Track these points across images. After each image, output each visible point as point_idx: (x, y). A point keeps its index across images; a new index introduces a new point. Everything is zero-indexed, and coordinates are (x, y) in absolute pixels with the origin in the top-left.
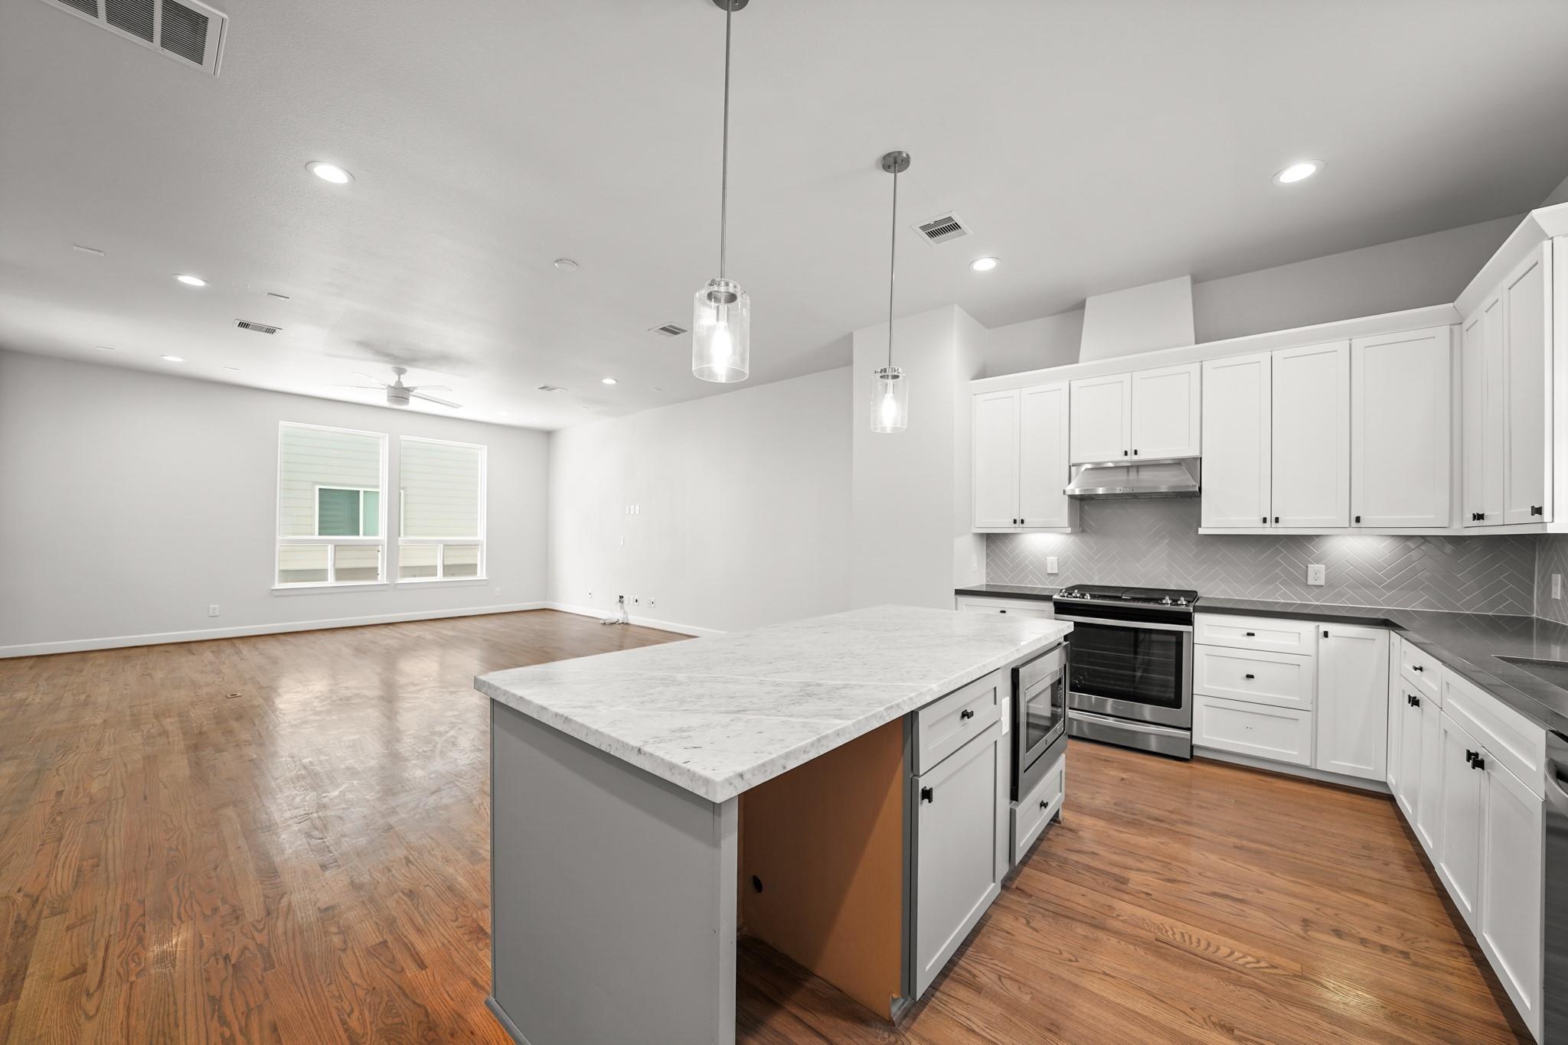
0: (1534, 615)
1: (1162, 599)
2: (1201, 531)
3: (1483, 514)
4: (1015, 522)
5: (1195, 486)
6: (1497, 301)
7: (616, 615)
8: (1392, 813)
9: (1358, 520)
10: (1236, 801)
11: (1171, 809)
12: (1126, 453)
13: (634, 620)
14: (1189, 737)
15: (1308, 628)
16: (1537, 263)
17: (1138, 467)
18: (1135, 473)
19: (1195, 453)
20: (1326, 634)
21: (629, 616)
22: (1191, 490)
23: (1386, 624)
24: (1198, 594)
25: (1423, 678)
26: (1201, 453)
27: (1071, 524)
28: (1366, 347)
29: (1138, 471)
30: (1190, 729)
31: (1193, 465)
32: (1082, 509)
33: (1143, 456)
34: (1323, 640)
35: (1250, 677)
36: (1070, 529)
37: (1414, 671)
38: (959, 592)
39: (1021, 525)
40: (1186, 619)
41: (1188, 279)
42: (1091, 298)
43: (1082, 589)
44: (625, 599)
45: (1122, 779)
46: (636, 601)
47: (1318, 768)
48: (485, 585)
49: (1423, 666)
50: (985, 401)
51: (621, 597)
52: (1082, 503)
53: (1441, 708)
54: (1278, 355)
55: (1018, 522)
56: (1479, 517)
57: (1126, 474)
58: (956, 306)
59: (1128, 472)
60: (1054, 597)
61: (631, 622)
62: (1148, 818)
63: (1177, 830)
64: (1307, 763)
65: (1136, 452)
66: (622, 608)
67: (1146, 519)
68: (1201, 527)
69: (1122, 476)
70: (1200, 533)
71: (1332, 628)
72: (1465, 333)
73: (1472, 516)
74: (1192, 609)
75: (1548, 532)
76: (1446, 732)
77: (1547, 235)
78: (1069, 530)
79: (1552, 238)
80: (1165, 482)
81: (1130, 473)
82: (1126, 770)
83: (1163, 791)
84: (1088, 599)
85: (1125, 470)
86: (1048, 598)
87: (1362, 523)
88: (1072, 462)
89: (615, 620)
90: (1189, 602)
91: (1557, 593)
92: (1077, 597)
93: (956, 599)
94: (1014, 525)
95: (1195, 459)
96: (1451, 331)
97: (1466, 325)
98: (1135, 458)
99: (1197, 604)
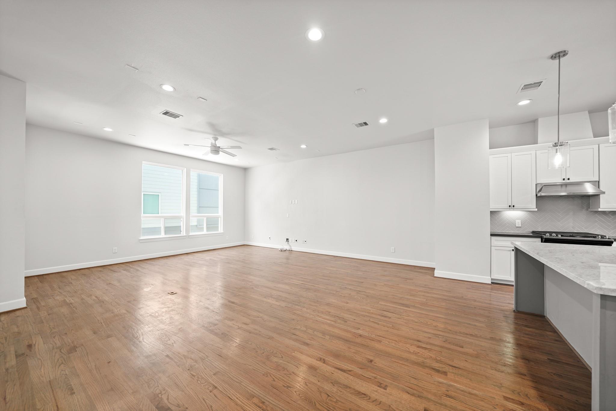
1: (596, 236)
2: (600, 210)
7: (286, 247)
12: (564, 179)
13: (294, 249)
17: (569, 185)
19: (596, 179)
21: (292, 247)
26: (599, 179)
29: (569, 187)
31: (595, 184)
33: (572, 181)
36: (536, 209)
38: (492, 235)
39: (513, 208)
41: (587, 112)
42: (540, 118)
44: (290, 240)
46: (296, 241)
48: (222, 235)
50: (493, 158)
51: (287, 239)
55: (511, 206)
58: (488, 119)
59: (565, 186)
61: (293, 250)
65: (569, 179)
66: (288, 244)
68: (600, 208)
74: (613, 240)
84: (560, 237)
85: (560, 187)
88: (537, 182)
89: (285, 249)
92: (554, 236)
94: (509, 208)
95: (597, 181)
98: (568, 181)
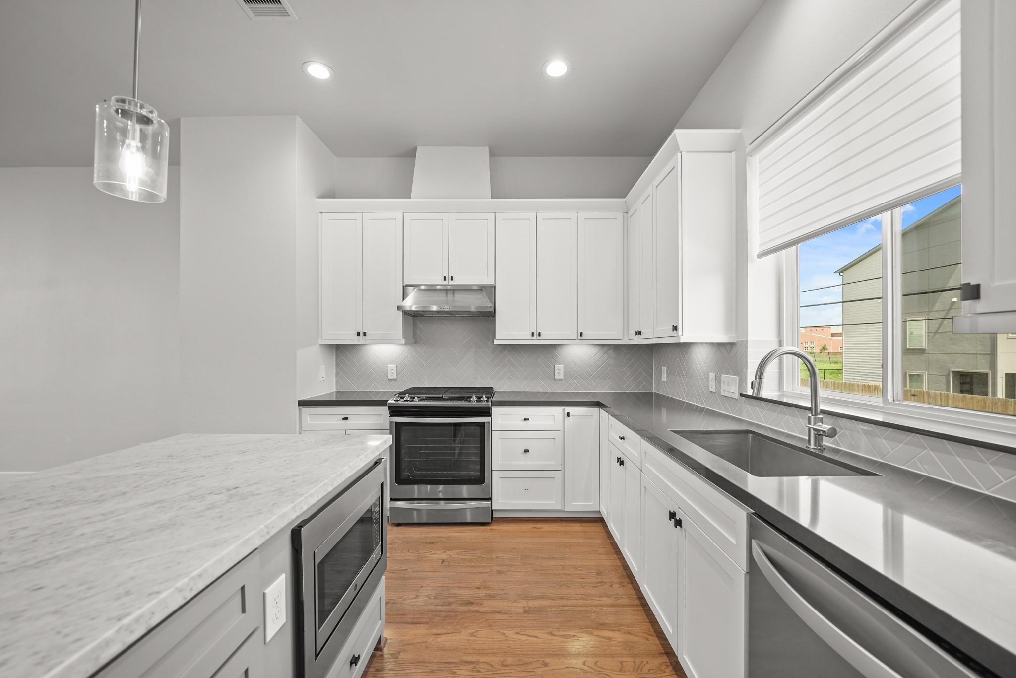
0: (653, 391)
1: (470, 397)
2: (496, 342)
3: (640, 331)
4: (358, 334)
5: (491, 307)
6: (649, 195)
8: (604, 535)
9: (581, 334)
10: (522, 556)
11: (478, 584)
12: (445, 279)
14: (490, 506)
15: (558, 411)
16: (673, 168)
17: (455, 290)
18: (452, 295)
19: (491, 283)
20: (568, 415)
22: (489, 310)
23: (598, 404)
24: (494, 390)
25: (624, 445)
26: (495, 283)
27: (405, 336)
28: (585, 219)
29: (454, 294)
30: (490, 499)
31: (490, 291)
32: (414, 324)
33: (458, 282)
34: (567, 419)
35: (526, 451)
36: (404, 340)
37: (620, 440)
38: (302, 403)
39: (364, 337)
40: (486, 412)
41: (487, 149)
42: (420, 147)
43: (413, 391)
45: (443, 561)
47: (566, 510)
49: (624, 436)
50: (329, 221)
52: (413, 318)
53: (641, 470)
54: (540, 216)
55: (361, 334)
56: (638, 333)
57: (445, 295)
58: (297, 117)
59: (447, 294)
60: (390, 401)
62: (461, 605)
63: (484, 610)
64: (559, 508)
65: (452, 279)
67: (459, 332)
68: (495, 339)
69: (442, 297)
70: (494, 343)
71: (571, 410)
72: (629, 218)
73: (635, 332)
74: (490, 404)
75: (681, 342)
76: (645, 487)
77: (679, 149)
78: (403, 342)
79: (681, 152)
80: (474, 303)
81: (449, 295)
82: (446, 549)
83: (473, 564)
84: (416, 402)
85: (445, 292)
86: (383, 403)
87: (584, 337)
88: (406, 283)
90: (488, 398)
91: (664, 378)
92: (407, 401)
93: (300, 410)
94: (357, 337)
95: (491, 287)
96: (623, 216)
97: (630, 214)
98: (452, 283)
99: (493, 399)
